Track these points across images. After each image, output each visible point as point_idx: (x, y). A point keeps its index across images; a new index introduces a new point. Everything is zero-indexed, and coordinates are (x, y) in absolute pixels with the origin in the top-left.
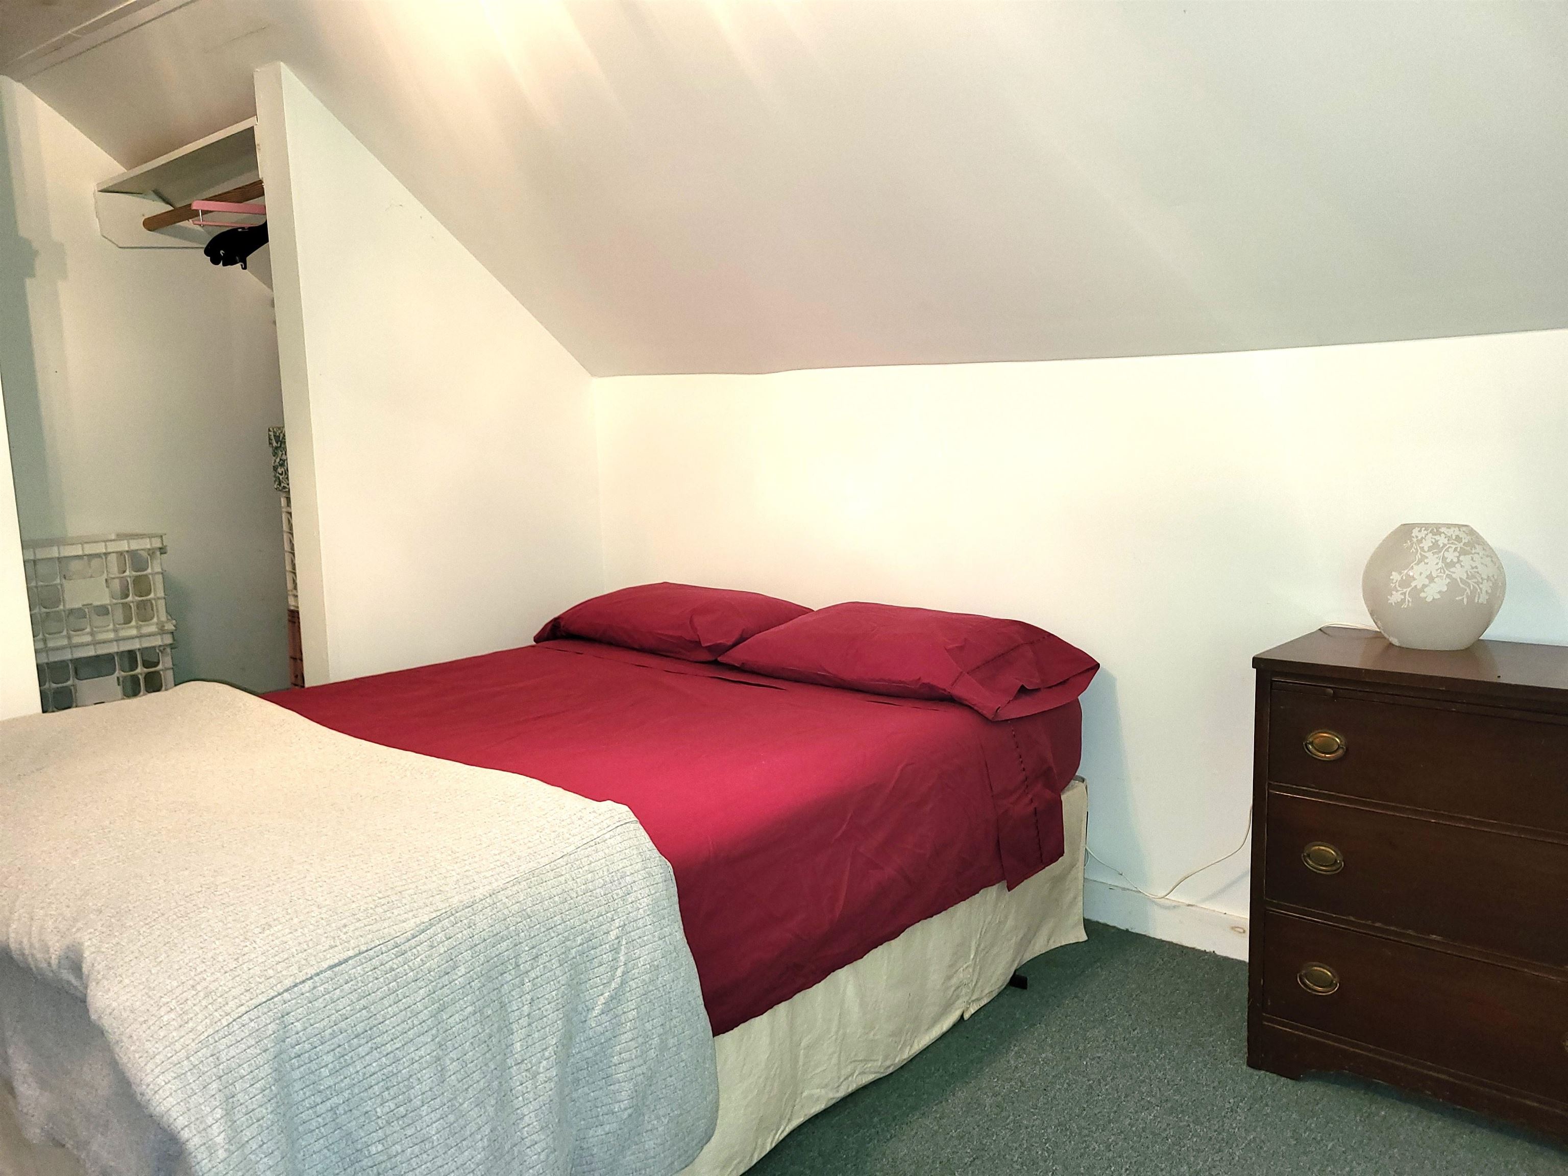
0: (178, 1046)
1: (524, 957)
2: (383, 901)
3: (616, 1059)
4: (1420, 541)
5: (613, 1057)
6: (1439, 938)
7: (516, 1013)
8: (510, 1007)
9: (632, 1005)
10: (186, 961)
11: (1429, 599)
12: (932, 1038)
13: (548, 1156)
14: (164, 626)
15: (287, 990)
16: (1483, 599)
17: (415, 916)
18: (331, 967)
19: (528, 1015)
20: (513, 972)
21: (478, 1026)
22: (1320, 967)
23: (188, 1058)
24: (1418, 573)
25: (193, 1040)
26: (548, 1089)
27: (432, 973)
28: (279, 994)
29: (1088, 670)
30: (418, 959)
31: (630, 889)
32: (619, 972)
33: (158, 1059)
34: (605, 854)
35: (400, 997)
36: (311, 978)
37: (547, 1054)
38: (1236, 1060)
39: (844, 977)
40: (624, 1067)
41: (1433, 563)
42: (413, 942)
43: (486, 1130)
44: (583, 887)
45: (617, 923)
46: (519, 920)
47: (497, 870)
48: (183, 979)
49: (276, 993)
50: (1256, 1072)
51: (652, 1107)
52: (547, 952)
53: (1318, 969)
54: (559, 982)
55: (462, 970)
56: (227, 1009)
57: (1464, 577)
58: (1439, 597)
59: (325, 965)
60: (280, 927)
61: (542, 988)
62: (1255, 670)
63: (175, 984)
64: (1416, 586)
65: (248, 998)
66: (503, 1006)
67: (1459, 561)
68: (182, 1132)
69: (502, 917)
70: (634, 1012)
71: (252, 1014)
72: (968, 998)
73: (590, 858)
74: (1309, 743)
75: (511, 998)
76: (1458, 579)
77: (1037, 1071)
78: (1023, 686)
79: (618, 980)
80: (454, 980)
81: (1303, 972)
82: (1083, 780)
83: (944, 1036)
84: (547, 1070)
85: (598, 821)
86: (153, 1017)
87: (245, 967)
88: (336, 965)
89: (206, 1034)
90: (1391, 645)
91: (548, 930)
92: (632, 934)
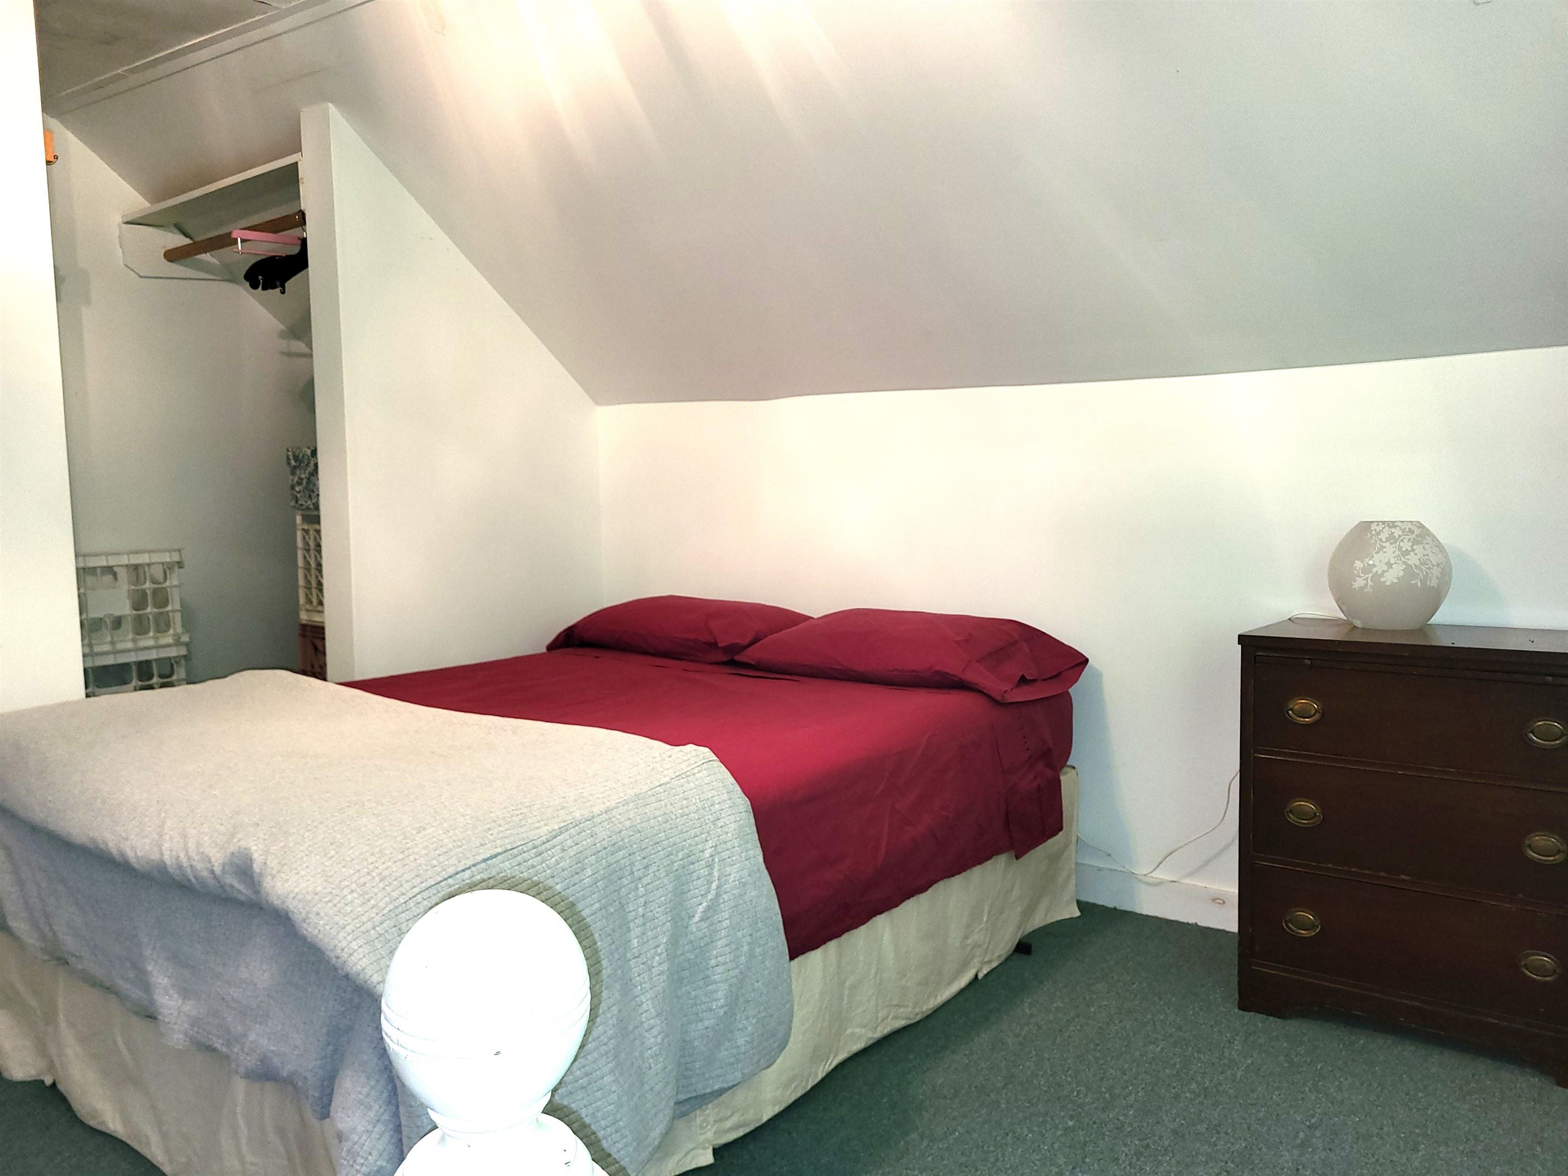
0: (364, 919)
1: (638, 865)
2: (517, 812)
3: (713, 962)
4: (1379, 533)
5: (711, 960)
6: (1407, 878)
7: (633, 913)
8: (628, 908)
9: (726, 915)
10: (357, 853)
11: (1388, 583)
12: (952, 992)
13: (663, 1039)
14: (180, 638)
15: (450, 877)
16: (1434, 583)
17: (545, 825)
18: (485, 860)
19: (643, 916)
20: (629, 878)
21: (604, 920)
22: (1303, 912)
23: (374, 928)
24: (1378, 561)
25: (377, 914)
26: (661, 981)
27: (565, 872)
28: (445, 879)
29: (1077, 665)
30: (554, 859)
31: (719, 815)
32: (714, 886)
33: (348, 929)
34: (695, 784)
35: (541, 890)
36: (469, 868)
37: (659, 951)
38: (1227, 1005)
39: (882, 924)
40: (719, 969)
41: (1390, 552)
42: (548, 845)
43: (615, 1010)
44: (680, 811)
45: (710, 843)
46: (632, 833)
47: (607, 793)
48: (358, 867)
49: (442, 879)
50: (1247, 1013)
51: (743, 1009)
52: (655, 863)
53: (1302, 913)
54: (667, 889)
55: (589, 872)
56: (402, 889)
57: (1418, 563)
58: (1397, 581)
59: (479, 858)
60: (433, 829)
61: (652, 894)
62: (1240, 646)
63: (352, 872)
64: (1377, 572)
65: (419, 882)
66: (622, 906)
67: (1413, 550)
68: (378, 986)
69: (618, 830)
70: (728, 921)
71: (425, 895)
72: (981, 959)
73: (684, 788)
74: (1290, 710)
75: (628, 900)
76: (1413, 566)
77: (1051, 1018)
78: (1023, 677)
79: (713, 892)
80: (583, 880)
81: (1288, 918)
82: (1074, 768)
83: (962, 992)
84: (659, 965)
85: (686, 758)
86: (337, 898)
87: (411, 858)
88: (488, 859)
89: (388, 909)
90: (1355, 627)
91: (655, 844)
92: (723, 854)
